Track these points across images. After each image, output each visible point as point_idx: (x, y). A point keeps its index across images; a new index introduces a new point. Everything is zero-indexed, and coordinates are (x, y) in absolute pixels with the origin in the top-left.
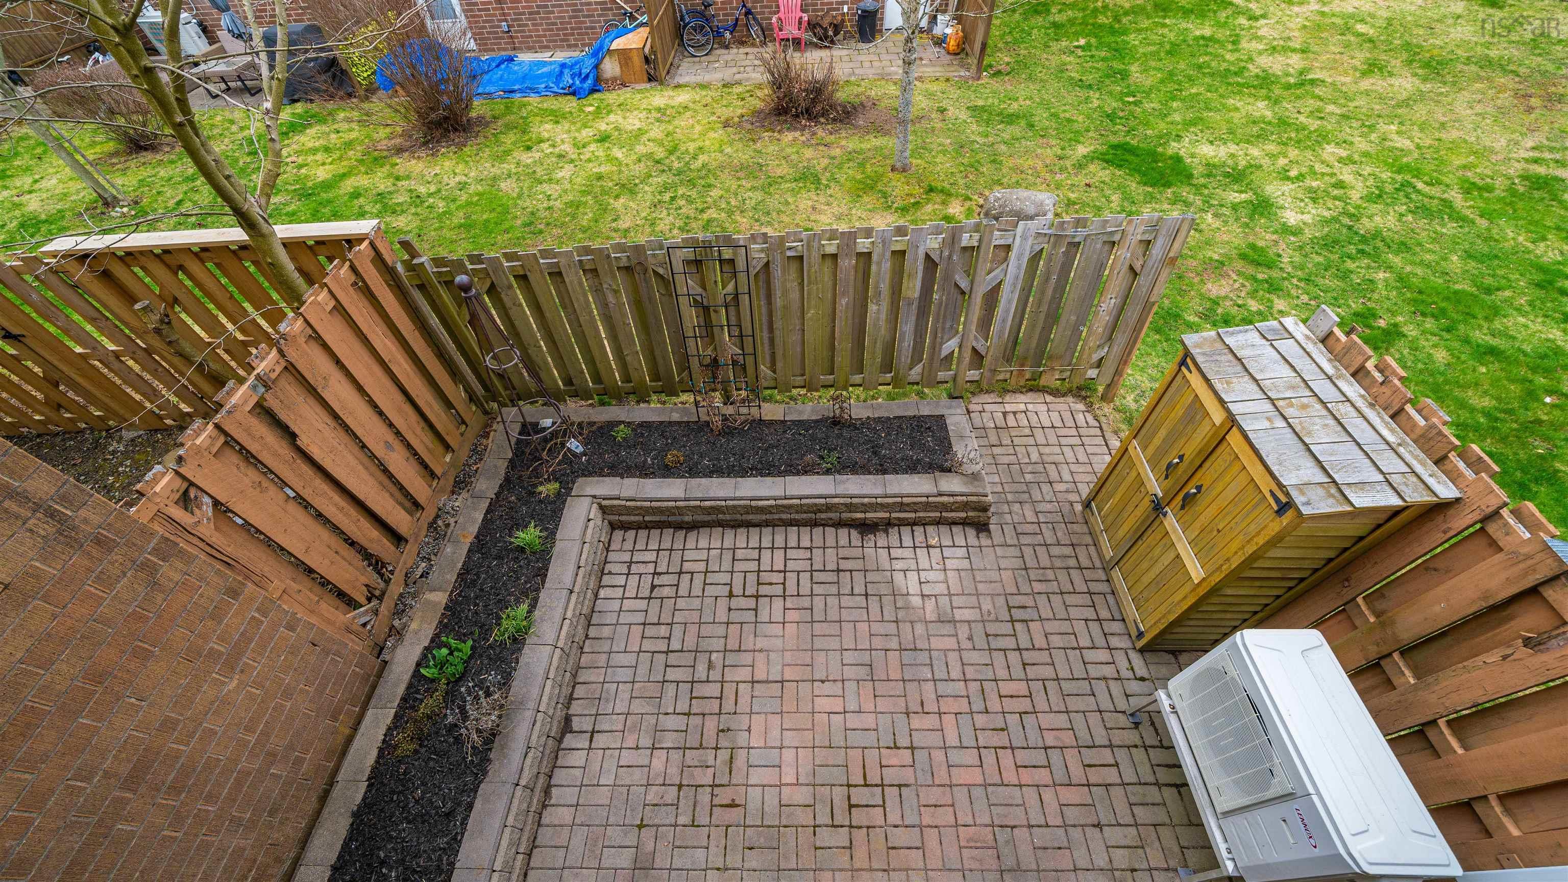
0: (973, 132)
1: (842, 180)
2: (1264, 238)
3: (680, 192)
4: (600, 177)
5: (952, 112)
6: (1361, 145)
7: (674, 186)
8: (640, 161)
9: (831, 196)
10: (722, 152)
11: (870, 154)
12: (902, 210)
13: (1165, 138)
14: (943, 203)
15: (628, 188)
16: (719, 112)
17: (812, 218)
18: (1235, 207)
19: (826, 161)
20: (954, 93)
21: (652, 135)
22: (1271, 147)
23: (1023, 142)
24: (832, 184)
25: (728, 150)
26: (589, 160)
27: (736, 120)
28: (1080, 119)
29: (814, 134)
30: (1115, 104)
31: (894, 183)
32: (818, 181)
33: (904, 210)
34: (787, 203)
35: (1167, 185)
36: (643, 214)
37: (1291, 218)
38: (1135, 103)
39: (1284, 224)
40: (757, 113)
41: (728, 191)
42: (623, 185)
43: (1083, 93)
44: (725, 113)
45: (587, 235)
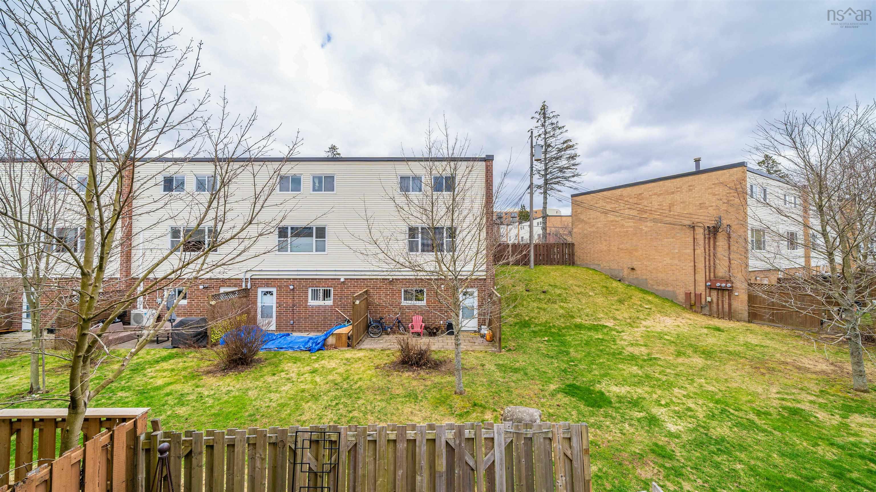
0: (498, 375)
1: (429, 397)
2: (662, 440)
3: (342, 401)
4: (303, 391)
5: (487, 366)
6: (691, 389)
7: (340, 397)
8: (327, 383)
9: (422, 406)
10: (370, 380)
11: (445, 385)
12: (460, 415)
13: (593, 382)
14: (482, 412)
15: (315, 397)
16: (375, 362)
17: (410, 418)
18: (639, 420)
19: (423, 387)
20: (489, 358)
21: (338, 371)
22: (647, 389)
23: (523, 382)
24: (424, 400)
25: (374, 380)
26: (302, 382)
27: (383, 365)
28: (550, 371)
29: (419, 374)
30: (565, 366)
31: (455, 400)
32: (416, 397)
33: (461, 416)
34: (398, 409)
35: (600, 407)
36: (317, 412)
37: (673, 428)
38: (575, 365)
39: (669, 431)
40: (393, 363)
41: (368, 401)
42: (313, 396)
43: (550, 360)
44: (377, 362)
45: (281, 423)
